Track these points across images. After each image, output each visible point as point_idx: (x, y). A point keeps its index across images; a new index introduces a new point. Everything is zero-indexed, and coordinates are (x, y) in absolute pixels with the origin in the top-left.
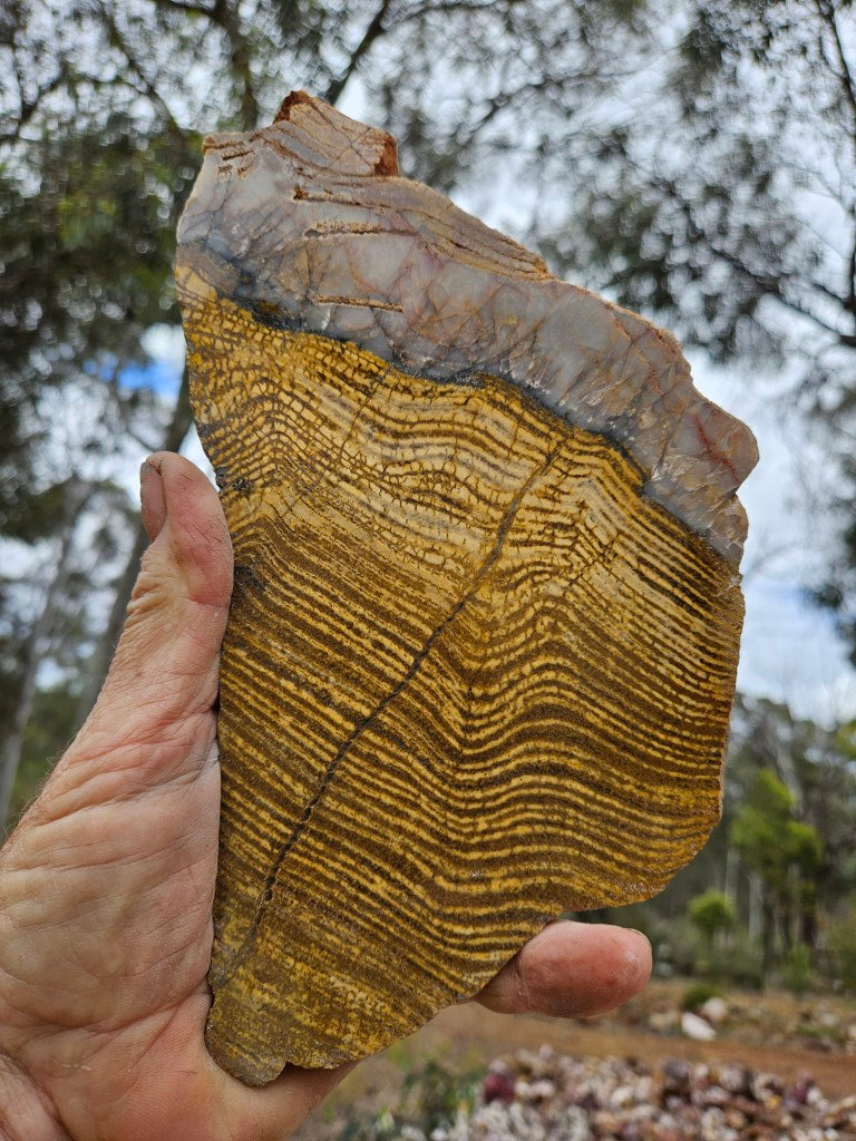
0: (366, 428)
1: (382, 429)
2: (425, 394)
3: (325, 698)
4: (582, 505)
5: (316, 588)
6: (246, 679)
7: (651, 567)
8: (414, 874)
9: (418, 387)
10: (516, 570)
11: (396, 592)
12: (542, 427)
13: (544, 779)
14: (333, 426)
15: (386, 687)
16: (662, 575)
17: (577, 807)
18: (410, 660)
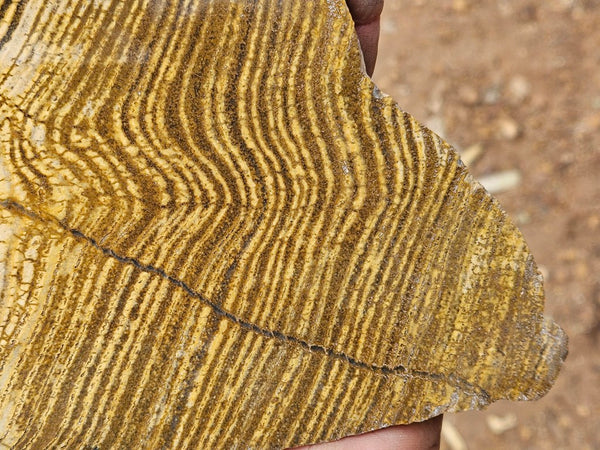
3: (200, 357)
5: (84, 392)
8: (356, 231)
10: (25, 180)
11: (73, 306)
13: (242, 114)
15: (177, 296)
17: (264, 77)
18: (144, 276)
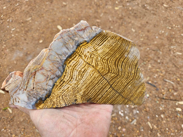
0: (70, 83)
1: (70, 80)
2: (66, 73)
3: (107, 91)
4: (88, 52)
5: (92, 91)
6: (102, 101)
7: (99, 43)
8: (129, 82)
9: (64, 74)
10: (96, 64)
11: (95, 81)
12: (75, 56)
13: (123, 64)
14: (69, 87)
15: (107, 83)
16: (101, 42)
17: (127, 61)
18: (105, 80)
